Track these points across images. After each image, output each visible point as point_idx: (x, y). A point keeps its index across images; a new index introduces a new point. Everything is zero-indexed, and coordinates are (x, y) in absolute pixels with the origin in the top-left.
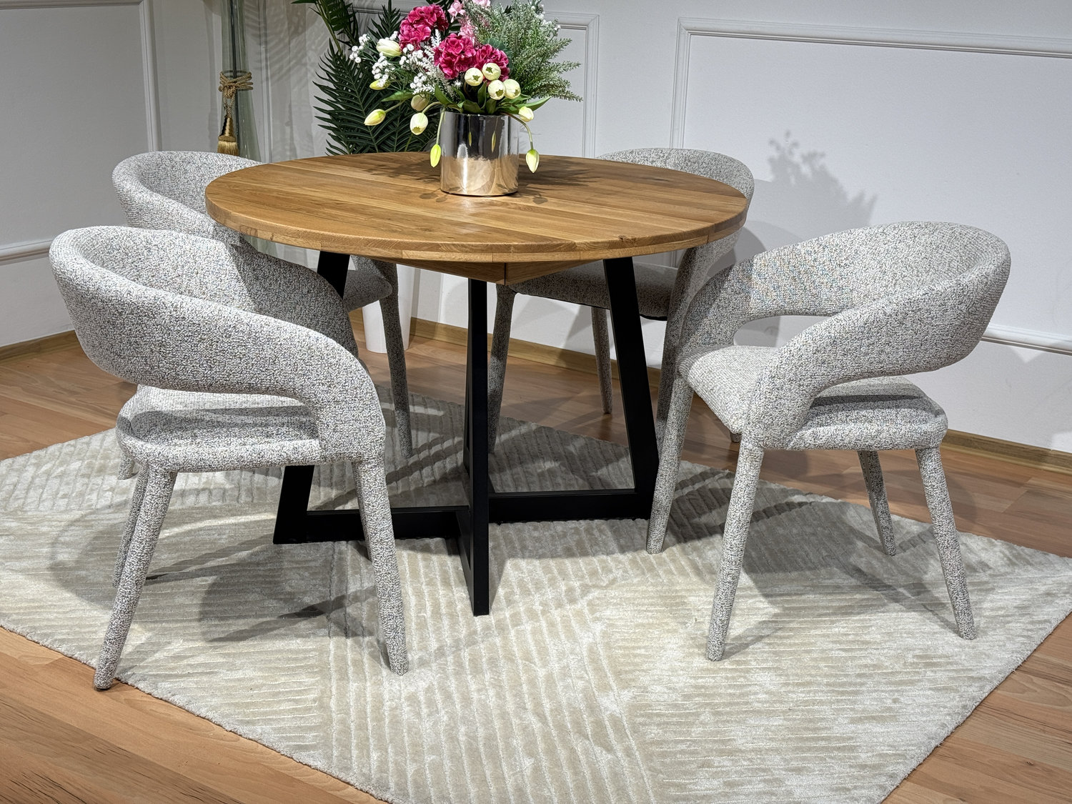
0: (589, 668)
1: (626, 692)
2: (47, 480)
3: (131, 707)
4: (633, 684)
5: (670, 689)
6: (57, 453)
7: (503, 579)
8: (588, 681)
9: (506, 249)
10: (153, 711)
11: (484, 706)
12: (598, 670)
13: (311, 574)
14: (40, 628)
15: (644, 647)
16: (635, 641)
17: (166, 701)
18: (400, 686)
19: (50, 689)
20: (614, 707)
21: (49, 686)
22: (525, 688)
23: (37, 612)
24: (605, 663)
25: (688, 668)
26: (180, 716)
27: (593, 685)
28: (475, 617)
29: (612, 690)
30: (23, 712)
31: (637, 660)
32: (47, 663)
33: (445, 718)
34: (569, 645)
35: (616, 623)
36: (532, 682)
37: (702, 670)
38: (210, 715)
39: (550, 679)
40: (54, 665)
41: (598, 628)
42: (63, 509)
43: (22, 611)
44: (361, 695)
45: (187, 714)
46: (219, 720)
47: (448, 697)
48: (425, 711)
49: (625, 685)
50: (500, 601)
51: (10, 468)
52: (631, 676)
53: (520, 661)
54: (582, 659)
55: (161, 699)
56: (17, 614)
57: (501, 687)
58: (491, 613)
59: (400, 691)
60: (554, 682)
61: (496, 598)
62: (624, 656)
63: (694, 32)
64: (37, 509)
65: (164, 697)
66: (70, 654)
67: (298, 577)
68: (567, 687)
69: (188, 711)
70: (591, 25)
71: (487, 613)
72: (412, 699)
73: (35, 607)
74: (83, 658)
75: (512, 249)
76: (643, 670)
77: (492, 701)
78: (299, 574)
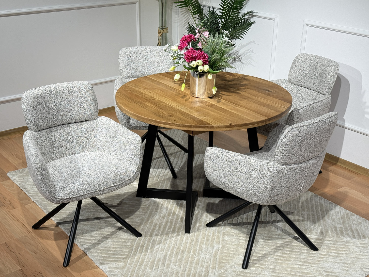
0: (212, 259)
4: (223, 268)
15: (233, 254)
22: (189, 264)
24: (218, 258)
27: (210, 266)
28: (185, 234)
29: (215, 269)
30: (44, 249)
31: (228, 258)
32: (57, 232)
33: (159, 271)
34: (209, 249)
35: (228, 243)
36: (192, 262)
38: (93, 259)
39: (198, 261)
44: (138, 259)
47: (163, 263)
48: (154, 267)
49: (220, 268)
53: (191, 253)
54: (211, 255)
57: (181, 262)
62: (226, 256)
63: (309, 25)
70: (275, 19)
71: (189, 233)
72: (153, 263)
75: (192, 126)
76: (228, 263)
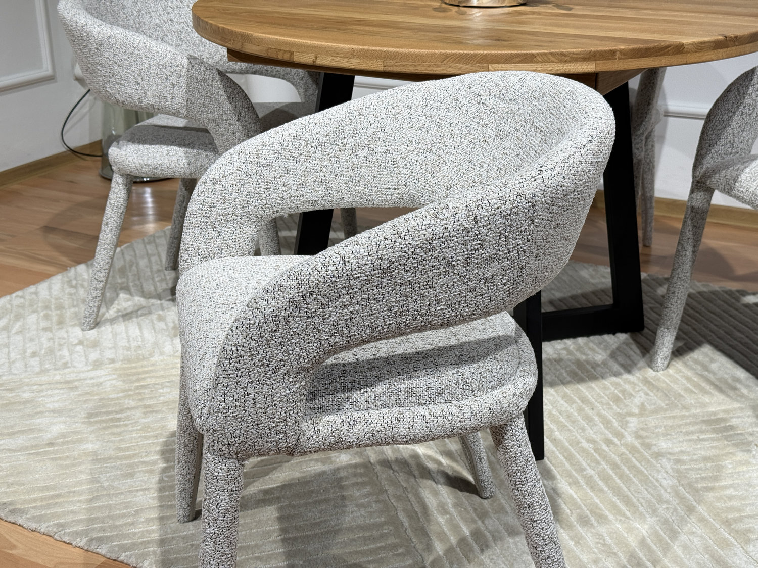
1: (752, 547)
8: (702, 537)
9: (610, 55)
12: (702, 520)
14: (68, 525)
23: (56, 503)
27: (711, 542)
29: (735, 546)
35: (681, 458)
39: (657, 537)
41: (667, 465)
42: (37, 369)
43: (39, 504)
49: (745, 538)
52: (743, 526)
53: (612, 517)
56: (35, 508)
64: (10, 372)
66: (114, 556)
71: (543, 456)
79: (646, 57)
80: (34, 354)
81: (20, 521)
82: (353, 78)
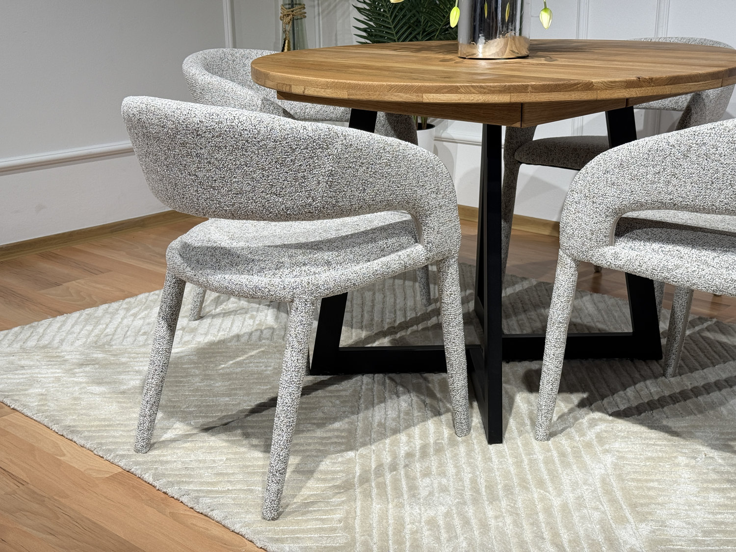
0: (604, 499)
1: (644, 525)
2: (133, 321)
3: (174, 520)
4: (650, 518)
5: (689, 524)
6: (144, 300)
7: (514, 410)
8: (604, 513)
9: (524, 89)
10: (193, 524)
11: (502, 533)
12: (613, 501)
13: (342, 402)
14: (106, 444)
15: (657, 480)
16: (647, 473)
17: (205, 515)
18: (420, 509)
19: (106, 500)
20: (633, 541)
21: (106, 497)
22: (541, 517)
23: (106, 430)
24: (619, 495)
25: (705, 503)
26: (216, 531)
27: (610, 517)
28: (489, 446)
29: (630, 523)
30: (78, 521)
31: (651, 493)
32: (108, 476)
33: (464, 544)
34: (581, 475)
35: (625, 456)
36: (548, 511)
37: (719, 505)
38: (243, 531)
39: (565, 508)
40: (114, 478)
41: (609, 459)
42: (141, 343)
43: (93, 429)
44: (383, 516)
45: (223, 529)
46: (251, 537)
47: (466, 522)
48: (444, 536)
49: (643, 518)
50: (512, 431)
51: (106, 311)
52: (646, 509)
53: (534, 489)
54: (595, 491)
55: (202, 513)
56: (89, 431)
57: (517, 514)
58: (504, 441)
59: (420, 514)
60: (570, 512)
61: (508, 428)
62: (638, 488)
64: (121, 344)
65: (204, 511)
66: (128, 468)
67: (330, 404)
68: (583, 517)
69: (224, 526)
71: (501, 442)
72: (432, 523)
73: (105, 426)
74: (138, 472)
75: (530, 88)
76: (659, 504)
77: (510, 529)
78: (331, 402)
79: (556, 92)
80: (145, 334)
81: (75, 439)
82: (376, 113)
